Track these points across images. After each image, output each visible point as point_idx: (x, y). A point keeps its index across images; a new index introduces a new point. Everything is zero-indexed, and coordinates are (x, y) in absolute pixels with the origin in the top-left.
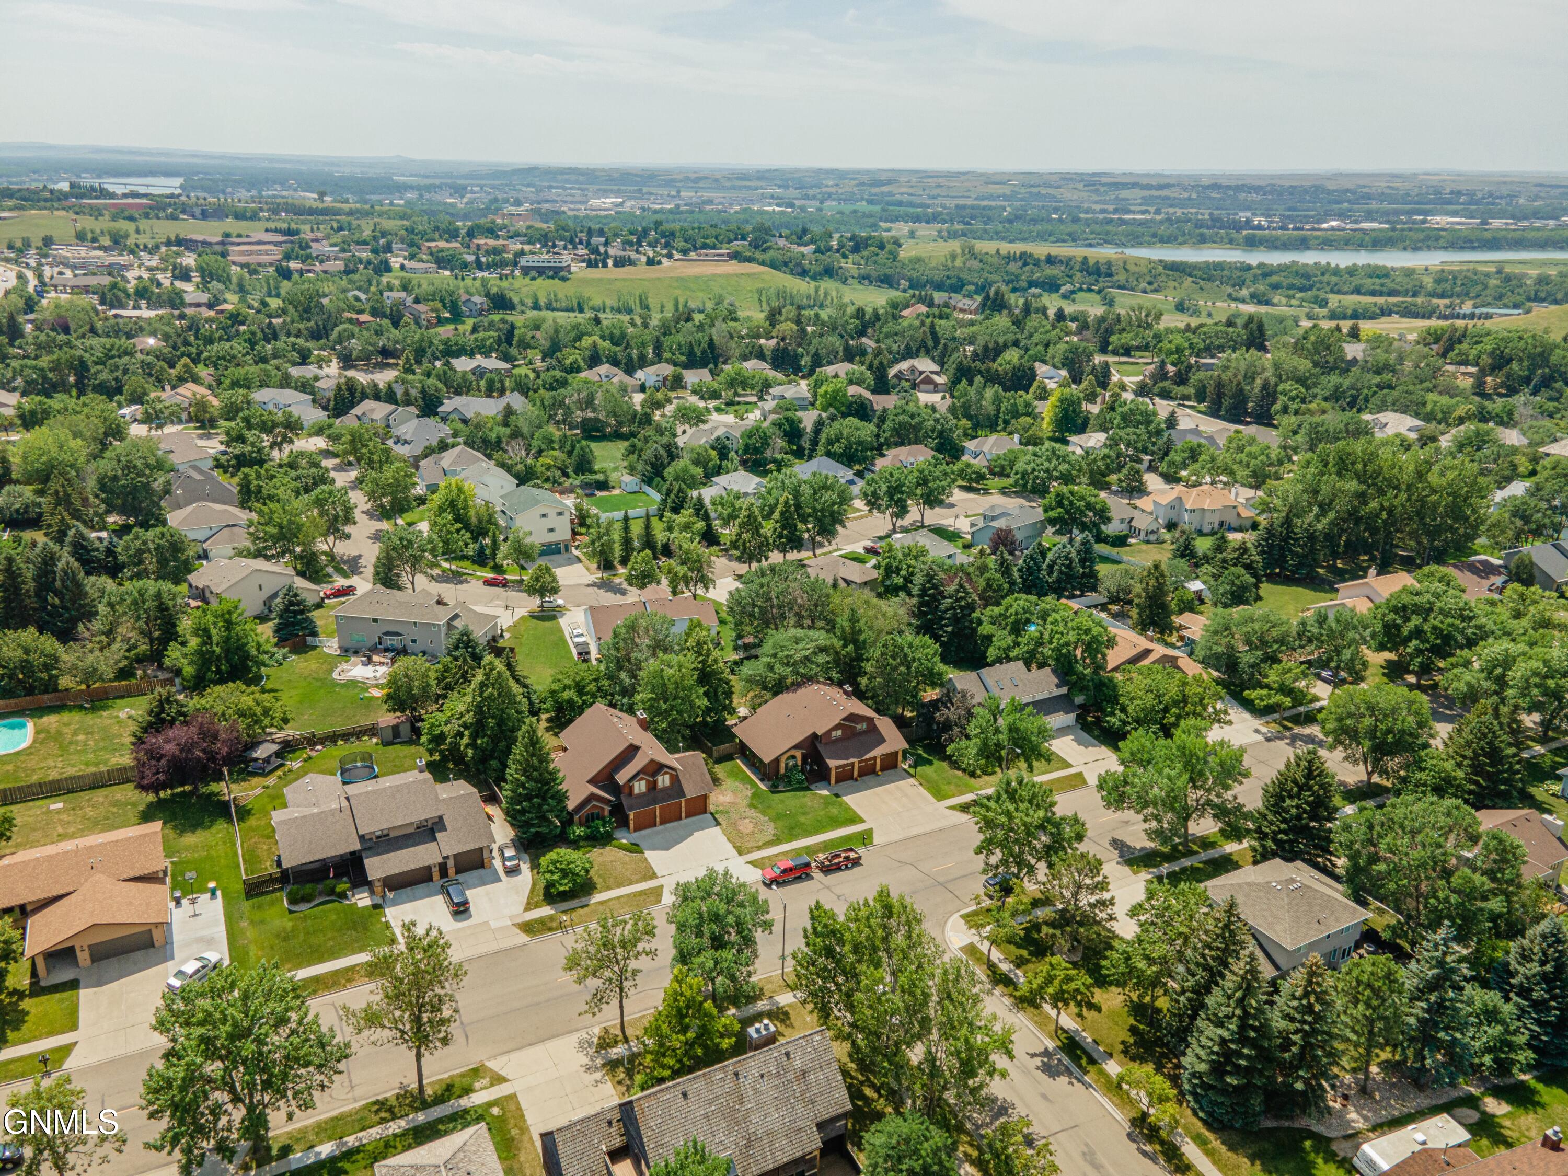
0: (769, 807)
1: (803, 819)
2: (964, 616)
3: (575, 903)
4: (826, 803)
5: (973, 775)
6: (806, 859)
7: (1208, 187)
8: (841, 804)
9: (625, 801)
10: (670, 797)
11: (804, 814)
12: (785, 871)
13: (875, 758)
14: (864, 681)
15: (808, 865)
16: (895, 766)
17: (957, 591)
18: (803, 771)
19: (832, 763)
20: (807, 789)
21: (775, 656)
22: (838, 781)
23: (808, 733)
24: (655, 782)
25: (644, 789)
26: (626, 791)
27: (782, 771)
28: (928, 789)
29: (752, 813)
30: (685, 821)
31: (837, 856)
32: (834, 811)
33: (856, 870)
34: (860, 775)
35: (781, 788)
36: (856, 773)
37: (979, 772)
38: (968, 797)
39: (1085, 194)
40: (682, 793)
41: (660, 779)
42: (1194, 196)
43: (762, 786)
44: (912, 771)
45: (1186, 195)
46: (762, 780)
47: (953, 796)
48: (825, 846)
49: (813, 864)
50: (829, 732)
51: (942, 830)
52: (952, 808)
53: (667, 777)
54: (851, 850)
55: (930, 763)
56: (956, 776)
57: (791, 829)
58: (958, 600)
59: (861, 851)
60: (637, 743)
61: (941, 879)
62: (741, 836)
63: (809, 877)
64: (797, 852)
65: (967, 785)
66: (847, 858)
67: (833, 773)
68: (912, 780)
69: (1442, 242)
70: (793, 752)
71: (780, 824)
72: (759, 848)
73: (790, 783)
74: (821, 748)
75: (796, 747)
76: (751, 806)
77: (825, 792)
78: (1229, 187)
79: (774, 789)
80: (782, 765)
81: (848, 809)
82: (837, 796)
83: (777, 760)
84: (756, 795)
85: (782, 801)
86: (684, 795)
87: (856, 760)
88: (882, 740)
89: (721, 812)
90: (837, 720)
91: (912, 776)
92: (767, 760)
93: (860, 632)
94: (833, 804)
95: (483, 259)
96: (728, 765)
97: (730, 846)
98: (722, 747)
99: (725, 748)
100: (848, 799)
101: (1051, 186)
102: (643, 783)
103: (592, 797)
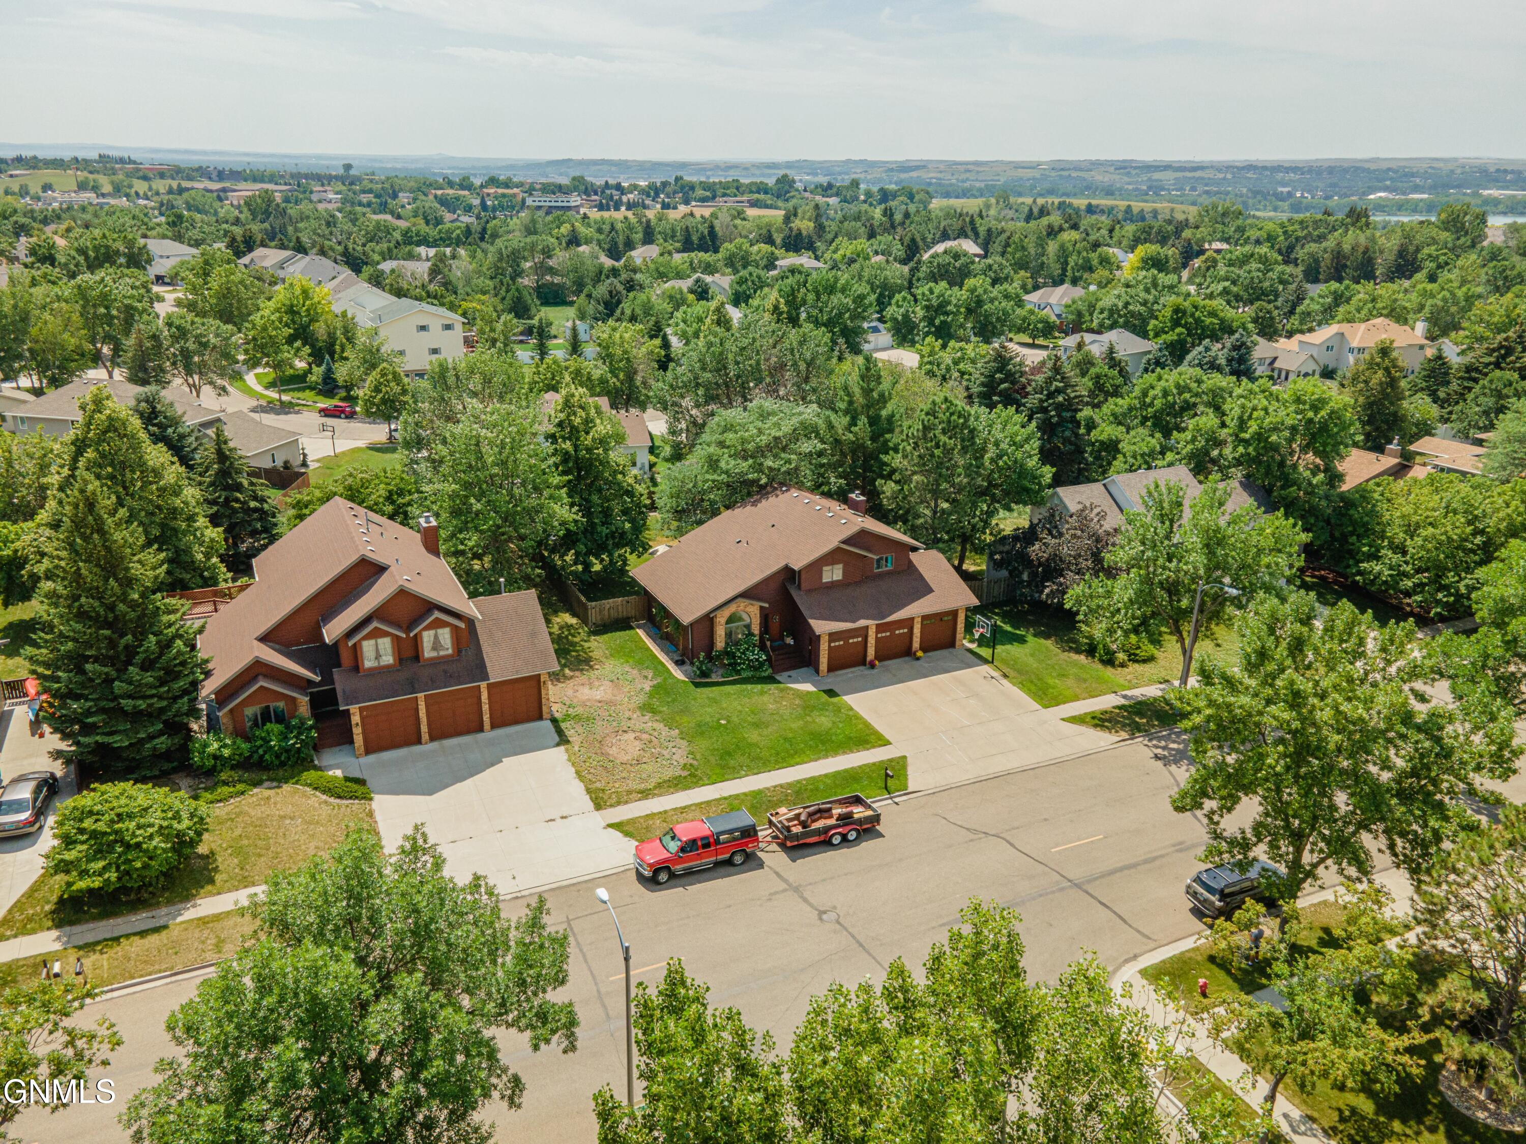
0: (685, 711)
1: (753, 736)
2: (1062, 420)
3: (139, 919)
4: (807, 705)
5: (1109, 661)
6: (745, 819)
7: (1243, 168)
8: (838, 710)
9: (341, 682)
10: (450, 678)
11: (756, 725)
12: (691, 846)
13: (909, 623)
14: (888, 488)
15: (749, 833)
16: (951, 643)
17: (1049, 381)
18: (763, 647)
19: (821, 627)
20: (771, 680)
21: (721, 444)
22: (833, 668)
23: (775, 566)
24: (416, 642)
25: (388, 659)
26: (346, 658)
27: (720, 643)
28: (1022, 685)
29: (649, 723)
30: (489, 735)
31: (823, 812)
32: (823, 721)
33: (868, 846)
34: (881, 657)
35: (714, 678)
36: (871, 653)
37: (1121, 656)
38: (1108, 702)
39: (1117, 177)
40: (480, 671)
41: (428, 637)
42: (1229, 176)
43: (678, 674)
44: (985, 652)
45: (1221, 176)
46: (679, 663)
47: (1076, 698)
48: (797, 791)
49: (764, 833)
50: (817, 565)
51: (1059, 763)
52: (1074, 720)
53: (445, 635)
54: (858, 801)
55: (1021, 640)
56: (1075, 664)
57: (727, 754)
58: (1050, 395)
59: (882, 805)
60: (379, 558)
61: (1076, 873)
62: (608, 766)
63: (751, 861)
64: (732, 803)
65: (1099, 679)
66: (846, 819)
67: (824, 647)
68: (985, 669)
69: (1501, 207)
70: (742, 604)
71: (703, 744)
72: (645, 794)
73: (733, 667)
74: (800, 599)
75: (746, 595)
76: (647, 708)
77: (808, 687)
78: (1265, 168)
79: (701, 679)
80: (720, 633)
81: (853, 717)
82: (831, 693)
83: (708, 620)
84: (663, 690)
85: (714, 701)
86: (485, 677)
87: (871, 623)
88: (924, 589)
89: (577, 718)
90: (832, 543)
91: (985, 661)
92: (686, 619)
93: (883, 399)
94: (823, 708)
95: (489, 203)
96: (619, 637)
97: (578, 788)
98: (608, 603)
99: (614, 605)
100: (851, 700)
101: (1081, 170)
102: (385, 644)
103: (258, 669)
